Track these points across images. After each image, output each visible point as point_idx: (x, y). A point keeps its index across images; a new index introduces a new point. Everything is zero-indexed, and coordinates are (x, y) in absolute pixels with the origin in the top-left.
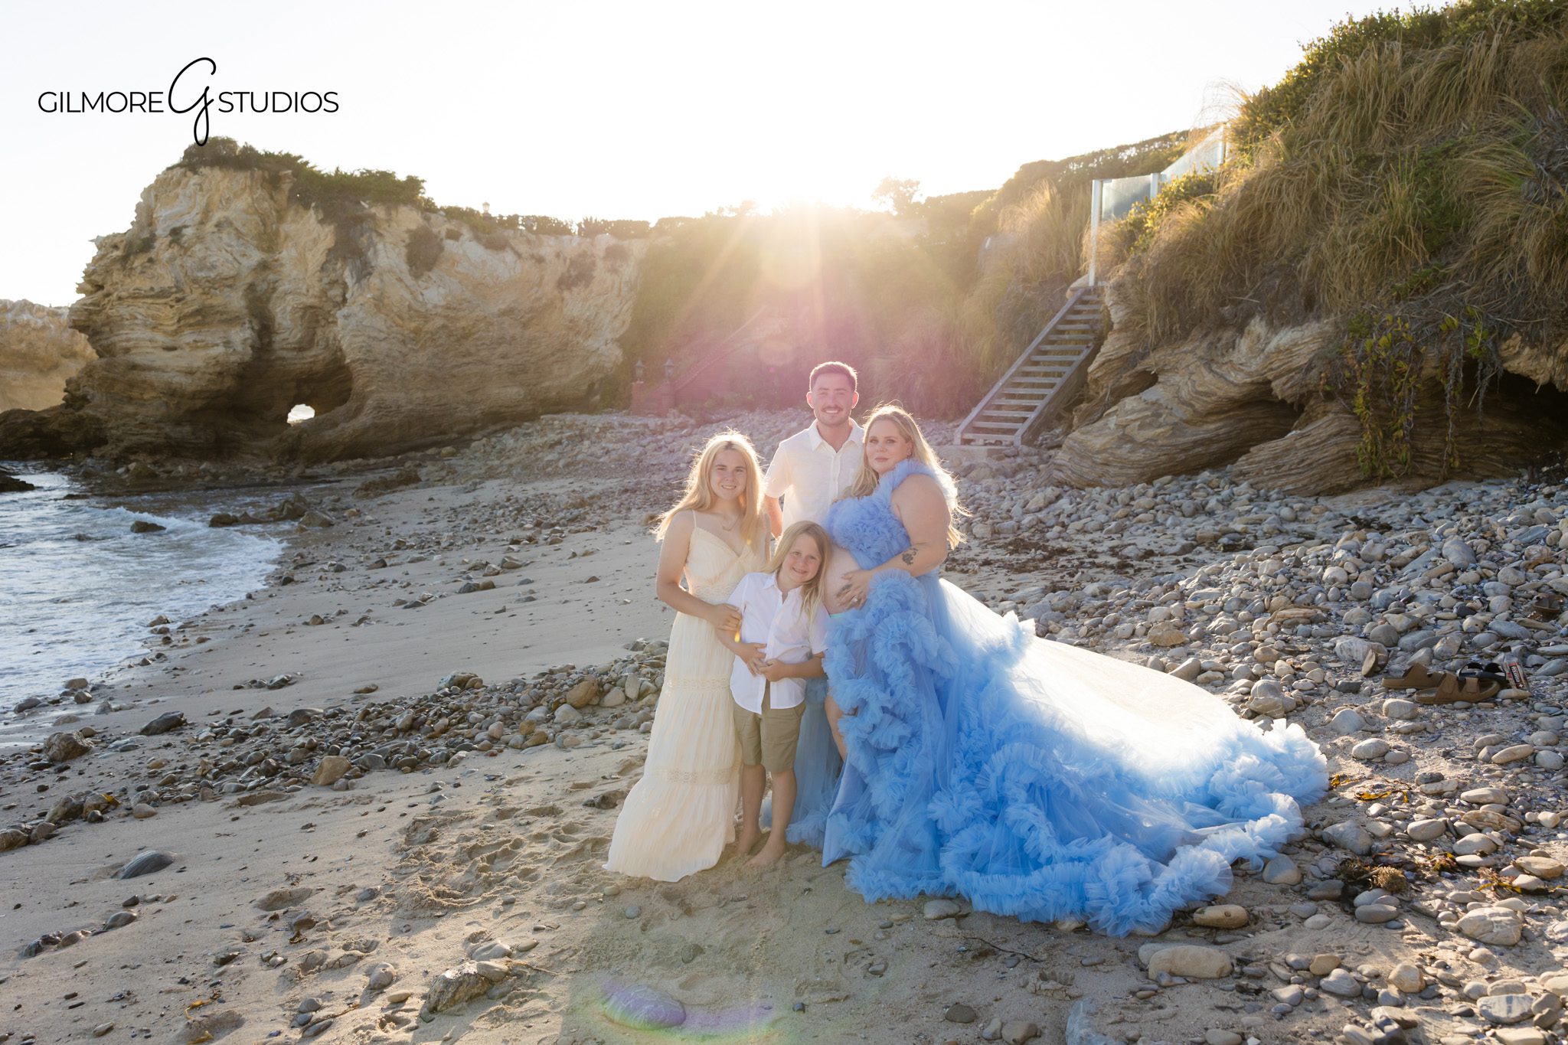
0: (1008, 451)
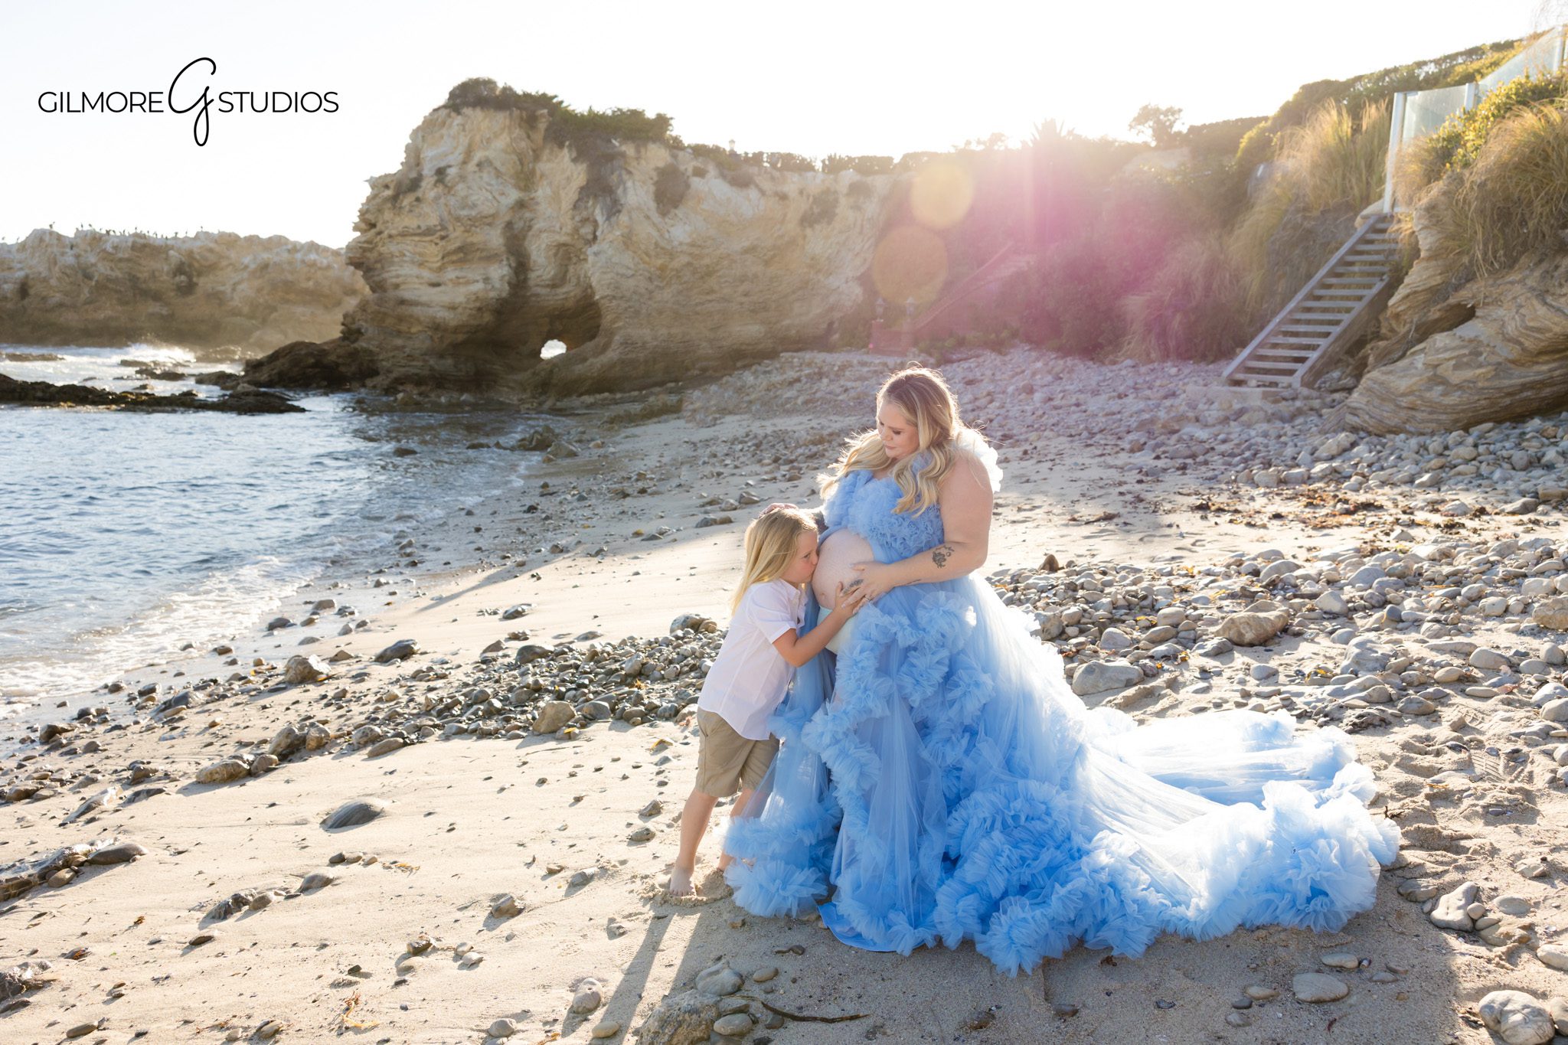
0: (1286, 393)
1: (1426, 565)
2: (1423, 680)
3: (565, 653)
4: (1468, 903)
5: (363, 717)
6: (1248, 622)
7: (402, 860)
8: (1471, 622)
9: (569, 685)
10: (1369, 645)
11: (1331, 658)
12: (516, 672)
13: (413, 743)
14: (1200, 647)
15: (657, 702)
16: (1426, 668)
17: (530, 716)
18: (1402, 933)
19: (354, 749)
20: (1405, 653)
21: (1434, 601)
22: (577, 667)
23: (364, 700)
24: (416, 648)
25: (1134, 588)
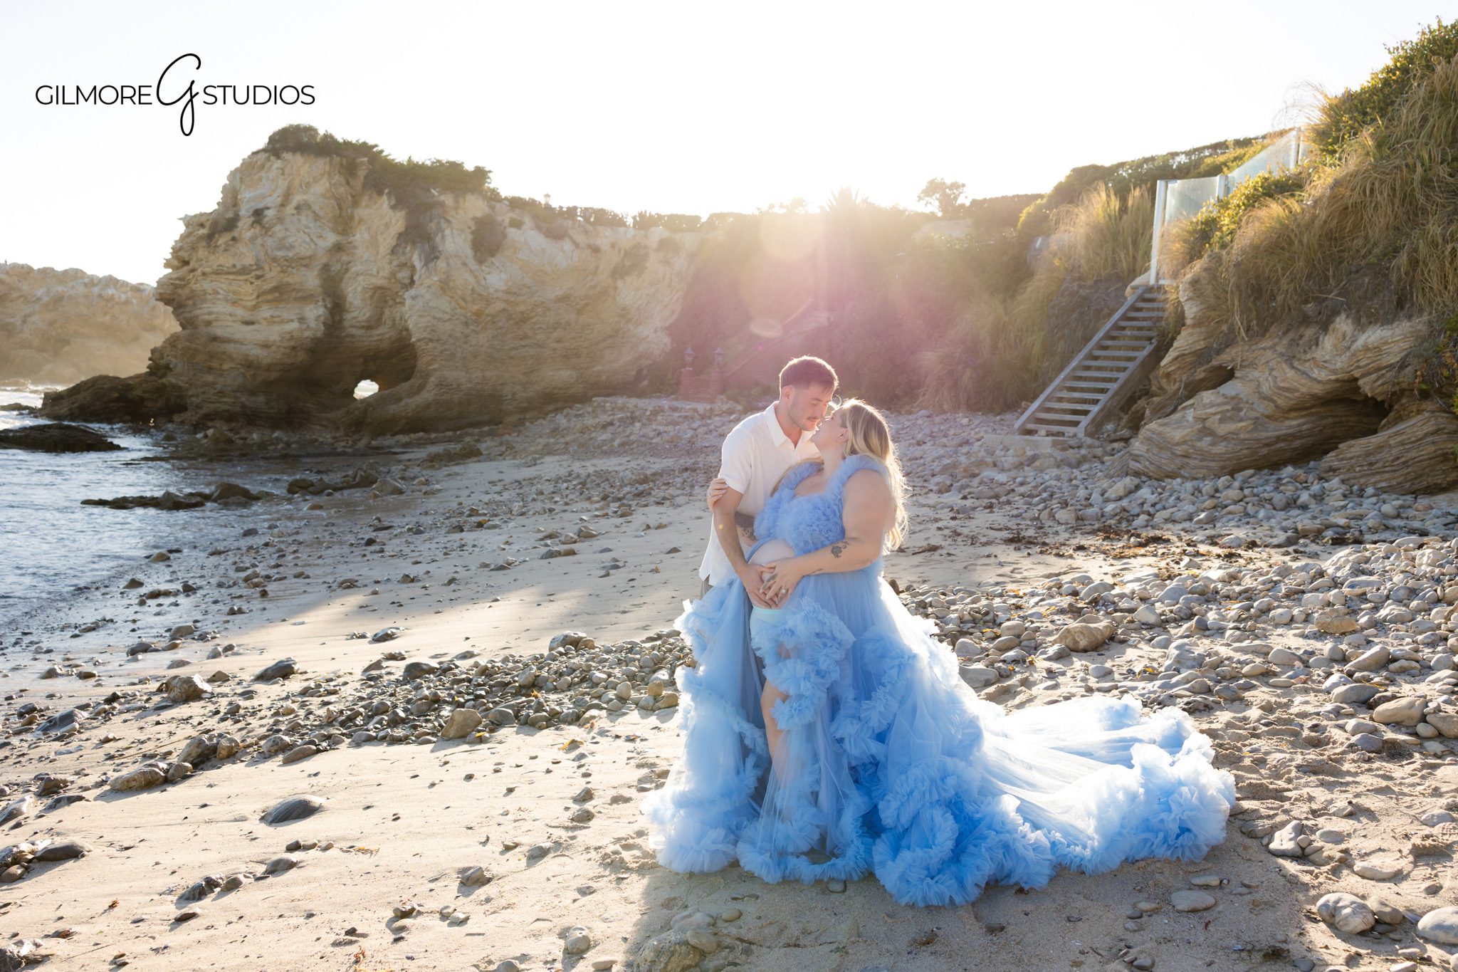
0: (1073, 442)
1: (1220, 586)
2: (1234, 674)
3: (452, 669)
4: (1297, 836)
5: (265, 729)
6: (1082, 631)
7: (358, 845)
8: (1264, 629)
9: (467, 697)
10: (1187, 647)
11: (1154, 660)
12: (408, 687)
13: (326, 750)
14: (1041, 653)
15: (558, 708)
16: (1234, 665)
17: (436, 724)
18: (1250, 860)
19: (266, 756)
20: (1217, 654)
21: (1232, 614)
22: (470, 681)
23: (260, 714)
24: (296, 667)
25: (974, 606)
